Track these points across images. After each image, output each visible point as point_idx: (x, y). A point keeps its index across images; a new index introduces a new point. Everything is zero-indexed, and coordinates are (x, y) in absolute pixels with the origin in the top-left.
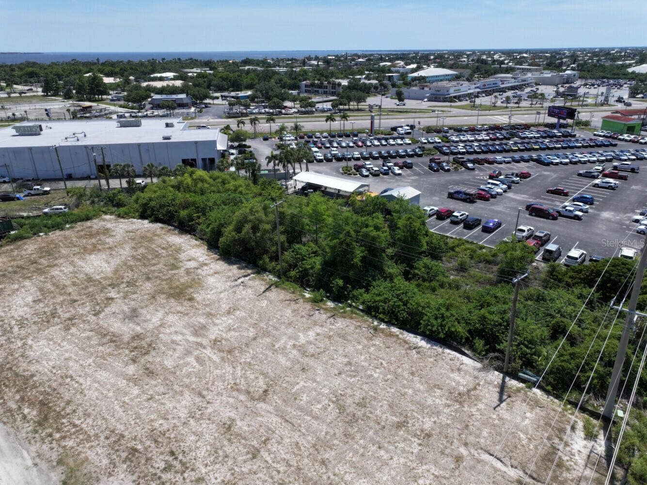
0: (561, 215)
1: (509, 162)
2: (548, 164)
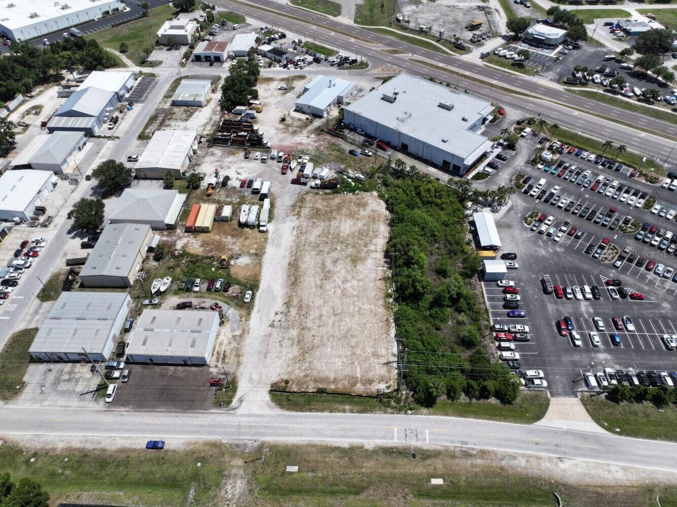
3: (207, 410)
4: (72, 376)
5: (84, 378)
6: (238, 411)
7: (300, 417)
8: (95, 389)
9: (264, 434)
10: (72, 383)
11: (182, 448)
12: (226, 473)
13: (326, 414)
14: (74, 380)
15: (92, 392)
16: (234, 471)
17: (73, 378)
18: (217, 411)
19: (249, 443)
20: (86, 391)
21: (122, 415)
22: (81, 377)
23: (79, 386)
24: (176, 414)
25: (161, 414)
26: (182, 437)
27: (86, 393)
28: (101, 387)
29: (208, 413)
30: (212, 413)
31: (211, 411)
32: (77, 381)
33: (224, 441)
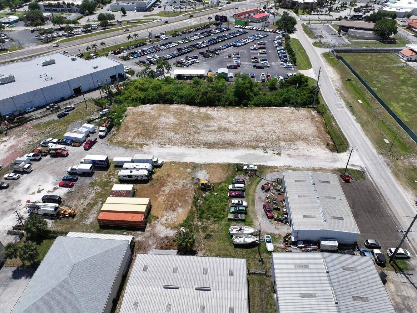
0: (265, 67)
1: (225, 48)
2: (238, 46)
3: (371, 183)
4: (403, 307)
5: (397, 291)
6: (363, 166)
7: (350, 139)
8: (402, 275)
9: (373, 154)
10: (410, 304)
11: (411, 192)
12: (411, 167)
13: (342, 130)
14: (406, 303)
15: (407, 278)
16: (407, 164)
17: (404, 304)
18: (369, 176)
19: (382, 160)
20: (410, 285)
21: (413, 239)
22: (398, 295)
23: (409, 295)
24: (387, 200)
25: (393, 210)
26: (403, 193)
27: (413, 284)
28: (397, 269)
29: (373, 181)
30: (373, 179)
31: (371, 180)
32: (405, 298)
33: (390, 171)
